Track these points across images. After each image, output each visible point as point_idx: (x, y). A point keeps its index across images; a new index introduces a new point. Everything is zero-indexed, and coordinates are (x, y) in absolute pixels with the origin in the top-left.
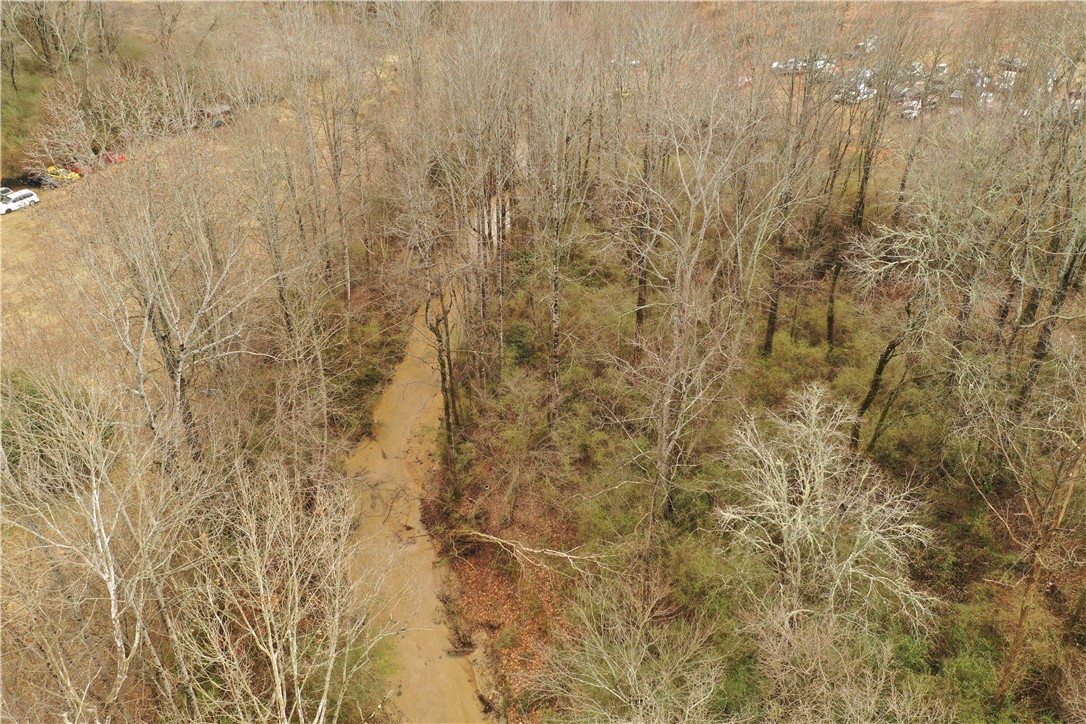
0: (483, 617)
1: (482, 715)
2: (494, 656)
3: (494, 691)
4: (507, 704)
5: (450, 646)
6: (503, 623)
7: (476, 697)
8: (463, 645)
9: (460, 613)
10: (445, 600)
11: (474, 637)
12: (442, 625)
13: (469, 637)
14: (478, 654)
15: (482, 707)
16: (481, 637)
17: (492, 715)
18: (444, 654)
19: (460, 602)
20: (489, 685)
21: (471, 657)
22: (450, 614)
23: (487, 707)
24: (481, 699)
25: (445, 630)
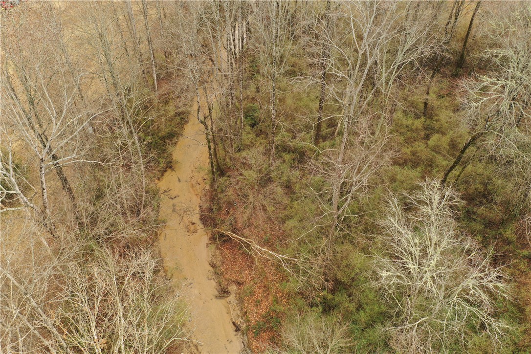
0: (234, 277)
1: (235, 333)
2: (241, 301)
3: (240, 320)
4: (248, 329)
5: (217, 293)
6: (245, 281)
7: (231, 322)
8: (224, 293)
9: (222, 274)
10: (214, 266)
11: (229, 288)
12: (212, 281)
13: (227, 288)
14: (232, 298)
15: (234, 328)
16: (233, 288)
17: (239, 333)
18: (214, 298)
19: (222, 268)
20: (238, 316)
21: (228, 299)
22: (216, 274)
23: (238, 329)
24: (234, 323)
25: (213, 283)
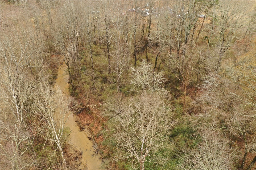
0: (86, 123)
1: (89, 140)
2: (90, 129)
3: (91, 135)
4: (94, 136)
5: (80, 130)
6: (90, 123)
7: (87, 137)
8: (82, 129)
9: (81, 123)
10: (77, 122)
11: (85, 127)
12: (77, 126)
13: (84, 127)
14: (86, 130)
15: (89, 139)
16: (86, 127)
17: (91, 140)
18: (79, 131)
19: (80, 121)
20: (90, 135)
21: (85, 131)
22: (78, 124)
23: (90, 139)
24: (88, 137)
25: (78, 127)
